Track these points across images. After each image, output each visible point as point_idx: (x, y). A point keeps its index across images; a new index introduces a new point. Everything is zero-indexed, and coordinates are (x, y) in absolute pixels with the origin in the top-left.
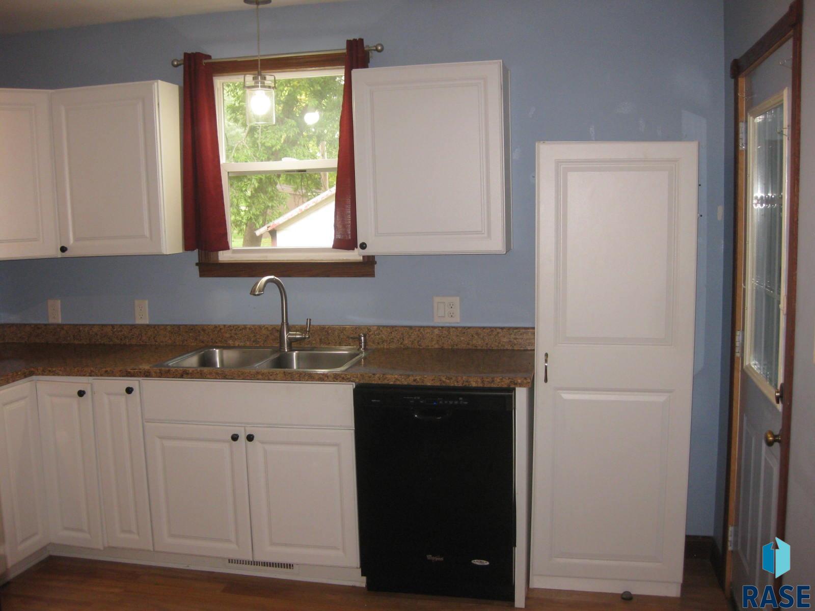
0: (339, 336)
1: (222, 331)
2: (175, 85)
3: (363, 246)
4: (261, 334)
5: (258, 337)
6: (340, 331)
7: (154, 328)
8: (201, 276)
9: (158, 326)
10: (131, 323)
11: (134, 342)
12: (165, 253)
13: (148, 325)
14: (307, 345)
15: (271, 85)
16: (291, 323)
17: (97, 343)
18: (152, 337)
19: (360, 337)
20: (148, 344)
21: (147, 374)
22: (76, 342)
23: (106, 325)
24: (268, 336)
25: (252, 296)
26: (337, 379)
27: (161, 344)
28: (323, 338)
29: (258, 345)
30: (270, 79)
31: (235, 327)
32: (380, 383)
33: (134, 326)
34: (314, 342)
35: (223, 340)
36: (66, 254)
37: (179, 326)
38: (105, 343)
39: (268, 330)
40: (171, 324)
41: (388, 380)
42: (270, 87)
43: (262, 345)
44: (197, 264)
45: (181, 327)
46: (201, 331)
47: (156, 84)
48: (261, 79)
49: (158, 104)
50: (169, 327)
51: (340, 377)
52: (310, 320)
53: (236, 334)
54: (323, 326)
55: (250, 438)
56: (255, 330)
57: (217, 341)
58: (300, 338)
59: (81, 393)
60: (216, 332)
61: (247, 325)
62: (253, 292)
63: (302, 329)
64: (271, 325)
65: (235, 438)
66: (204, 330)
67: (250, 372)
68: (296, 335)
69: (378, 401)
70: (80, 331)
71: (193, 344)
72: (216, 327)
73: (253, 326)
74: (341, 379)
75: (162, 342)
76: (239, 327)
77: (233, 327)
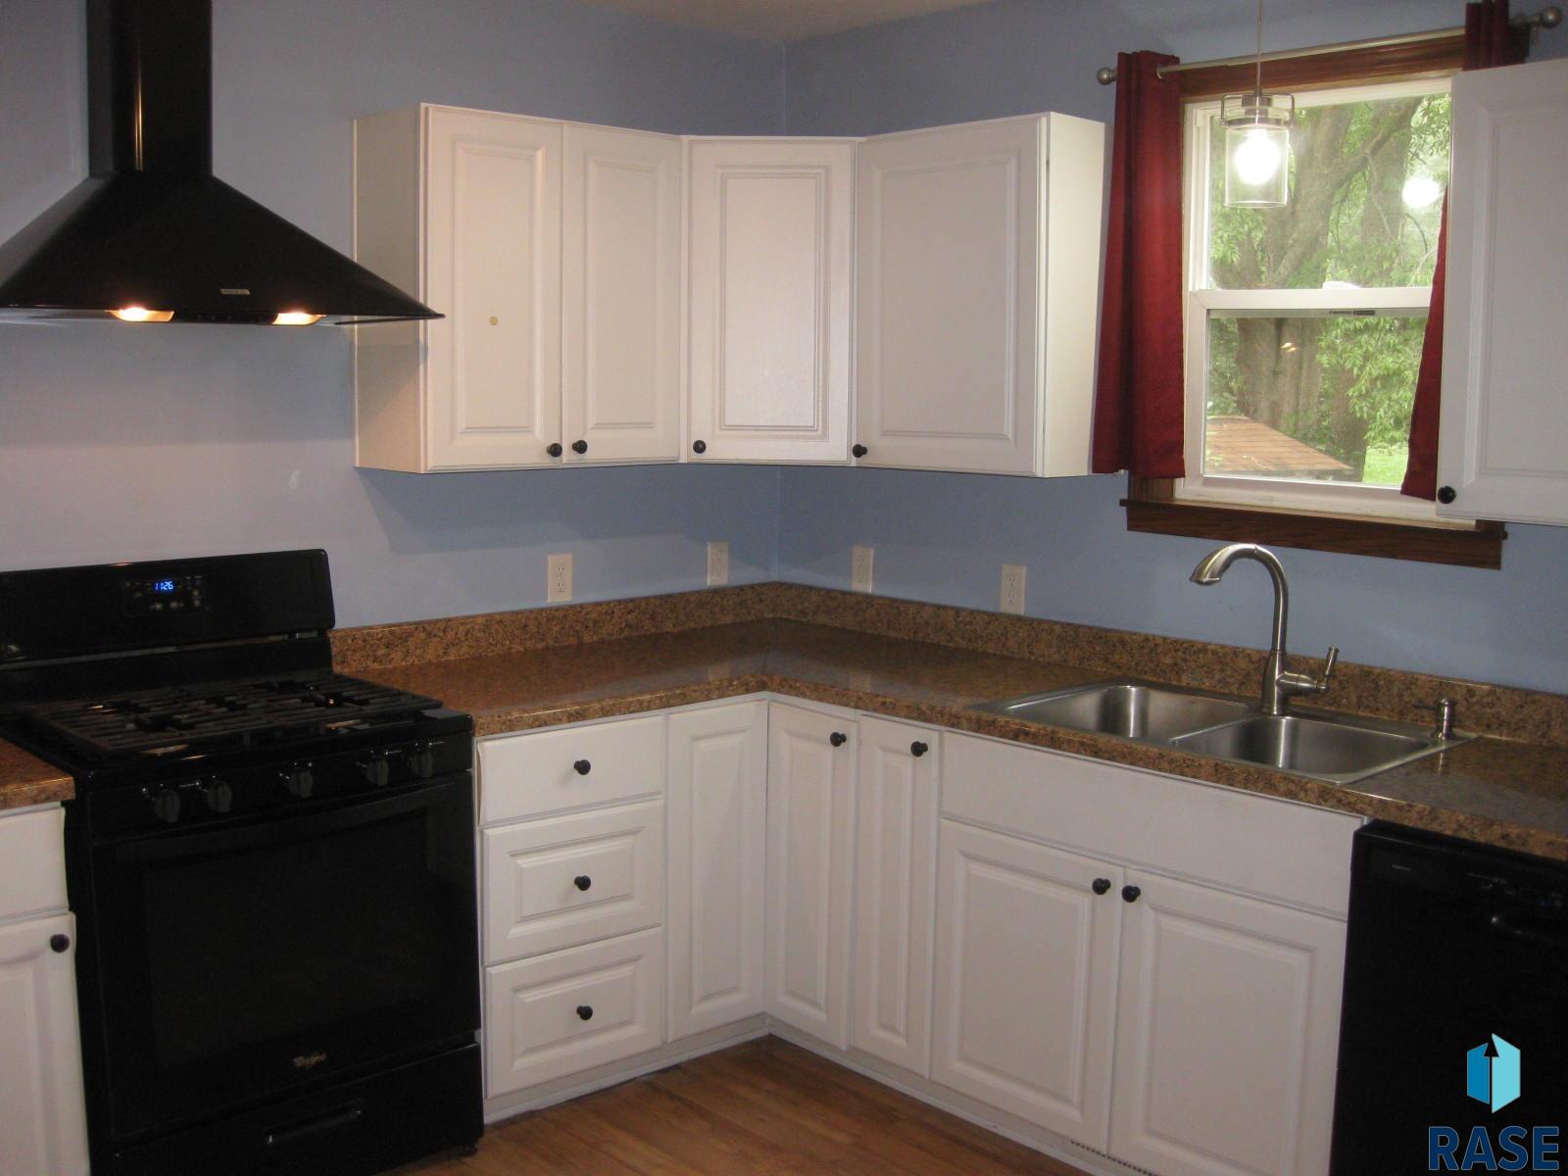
0: (1400, 696)
1: (1159, 650)
2: (1096, 123)
3: (1447, 495)
4: (1236, 668)
5: (1228, 673)
6: (1405, 684)
7: (1030, 624)
8: (1131, 527)
9: (1040, 621)
10: (991, 609)
11: (991, 649)
12: (1039, 475)
13: (1019, 619)
14: (1329, 705)
15: (1281, 117)
16: (1290, 649)
17: (928, 641)
18: (1026, 644)
19: (1440, 706)
20: (1016, 656)
21: (954, 722)
22: (892, 634)
23: (945, 608)
24: (1248, 674)
25: (1194, 584)
26: (1326, 801)
27: (1041, 660)
28: (1365, 694)
29: (1226, 691)
30: (1281, 104)
31: (1185, 645)
32: (1421, 826)
33: (994, 617)
34: (1344, 701)
35: (1158, 670)
36: (865, 461)
37: (1077, 628)
38: (941, 643)
39: (1251, 661)
40: (1063, 620)
41: (1441, 825)
42: (1278, 122)
43: (1236, 692)
44: (1123, 503)
45: (1081, 630)
46: (1117, 645)
47: (1044, 120)
48: (1262, 103)
49: (1048, 162)
50: (1058, 626)
51: (1334, 796)
52: (1337, 651)
53: (1185, 660)
54: (1370, 667)
55: (1131, 894)
56: (1223, 657)
57: (1146, 669)
58: (1306, 688)
59: (838, 739)
60: (1146, 651)
61: (1210, 644)
62: (1196, 578)
63: (1315, 670)
64: (1258, 652)
65: (1101, 887)
66: (1122, 642)
67: (1147, 751)
68: (1298, 680)
69: (1407, 869)
70: (899, 613)
71: (1099, 669)
72: (1147, 639)
73: (1223, 647)
74: (1334, 800)
75: (1043, 656)
76: (1193, 646)
77: (1181, 644)
